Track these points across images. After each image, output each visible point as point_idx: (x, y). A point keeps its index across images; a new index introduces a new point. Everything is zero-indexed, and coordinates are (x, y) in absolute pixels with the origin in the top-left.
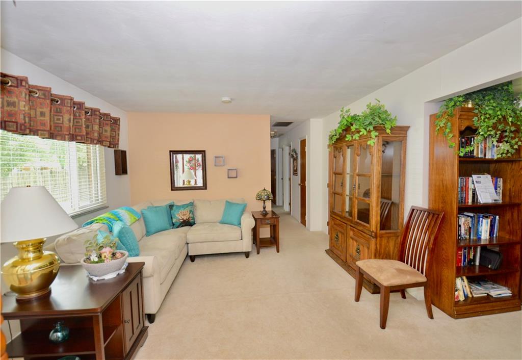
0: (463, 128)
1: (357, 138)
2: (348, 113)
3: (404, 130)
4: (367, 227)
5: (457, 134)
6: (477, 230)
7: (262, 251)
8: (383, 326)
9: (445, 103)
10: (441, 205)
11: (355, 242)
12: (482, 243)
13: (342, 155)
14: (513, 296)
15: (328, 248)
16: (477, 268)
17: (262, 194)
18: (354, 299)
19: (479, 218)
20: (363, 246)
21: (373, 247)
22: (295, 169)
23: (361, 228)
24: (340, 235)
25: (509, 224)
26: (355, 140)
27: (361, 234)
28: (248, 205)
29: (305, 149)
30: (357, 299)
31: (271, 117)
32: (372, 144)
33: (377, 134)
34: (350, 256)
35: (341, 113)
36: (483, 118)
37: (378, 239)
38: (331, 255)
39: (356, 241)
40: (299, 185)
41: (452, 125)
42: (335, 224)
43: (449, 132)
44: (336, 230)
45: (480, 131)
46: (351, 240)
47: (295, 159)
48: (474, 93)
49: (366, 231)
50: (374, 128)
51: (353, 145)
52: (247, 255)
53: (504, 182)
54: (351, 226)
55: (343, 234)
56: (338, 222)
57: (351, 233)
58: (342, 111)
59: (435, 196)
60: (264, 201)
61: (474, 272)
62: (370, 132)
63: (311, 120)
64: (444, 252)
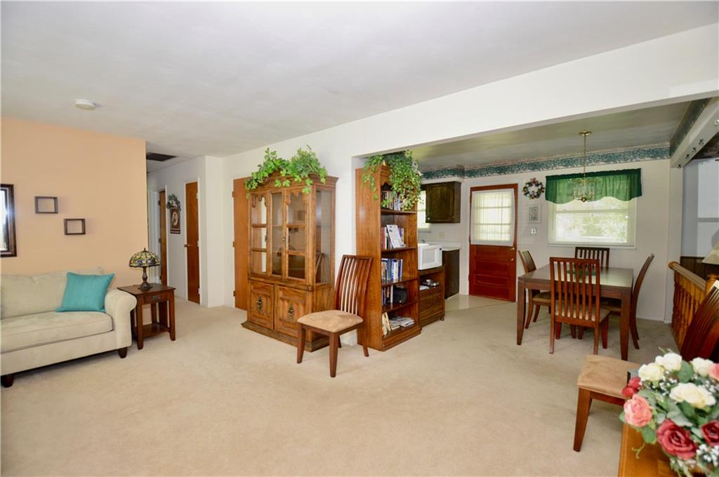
0: (383, 184)
1: (288, 185)
2: (274, 156)
3: (332, 180)
4: (302, 282)
5: (379, 189)
6: (391, 272)
7: (147, 344)
8: (333, 374)
9: (368, 160)
10: (368, 252)
11: (286, 303)
12: (394, 282)
13: (265, 204)
14: (415, 324)
15: (246, 320)
16: (392, 305)
17: (143, 257)
18: (296, 361)
19: (391, 262)
20: (298, 304)
21: (309, 301)
22: (175, 224)
23: (293, 285)
24: (264, 300)
25: (409, 265)
26: (286, 186)
27: (295, 292)
28: (115, 276)
29: (196, 196)
30: (300, 361)
31: (147, 143)
32: (308, 193)
33: (312, 182)
34: (280, 320)
35: (266, 154)
36: (396, 176)
37: (315, 292)
38: (250, 327)
39: (288, 301)
40: (185, 246)
41: (376, 179)
42: (255, 288)
43: (374, 186)
44: (258, 294)
45: (394, 186)
46: (281, 302)
47: (175, 210)
48: (388, 154)
49: (300, 287)
50: (309, 175)
51: (281, 193)
52: (122, 353)
53: (405, 231)
54: (280, 285)
55: (269, 297)
56: (260, 285)
57: (281, 294)
58: (266, 152)
59: (362, 243)
60: (145, 268)
61: (389, 308)
62: (304, 179)
63: (207, 157)
64: (371, 294)
